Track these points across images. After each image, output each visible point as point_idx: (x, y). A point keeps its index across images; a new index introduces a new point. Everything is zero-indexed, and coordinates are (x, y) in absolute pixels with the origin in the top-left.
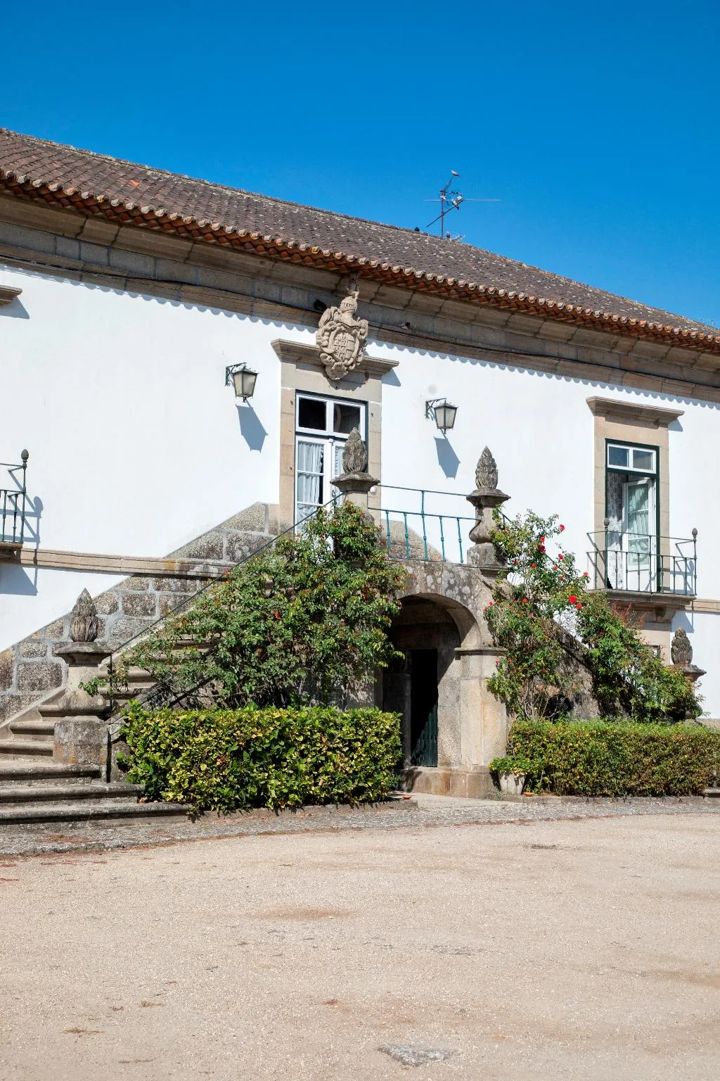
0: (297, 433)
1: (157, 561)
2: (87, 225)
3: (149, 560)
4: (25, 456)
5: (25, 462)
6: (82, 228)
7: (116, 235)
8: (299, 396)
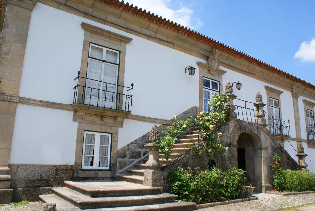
0: (203, 88)
1: (168, 121)
2: (151, 25)
3: (166, 120)
4: (132, 85)
5: (132, 87)
6: (149, 26)
7: (158, 29)
8: (204, 78)
